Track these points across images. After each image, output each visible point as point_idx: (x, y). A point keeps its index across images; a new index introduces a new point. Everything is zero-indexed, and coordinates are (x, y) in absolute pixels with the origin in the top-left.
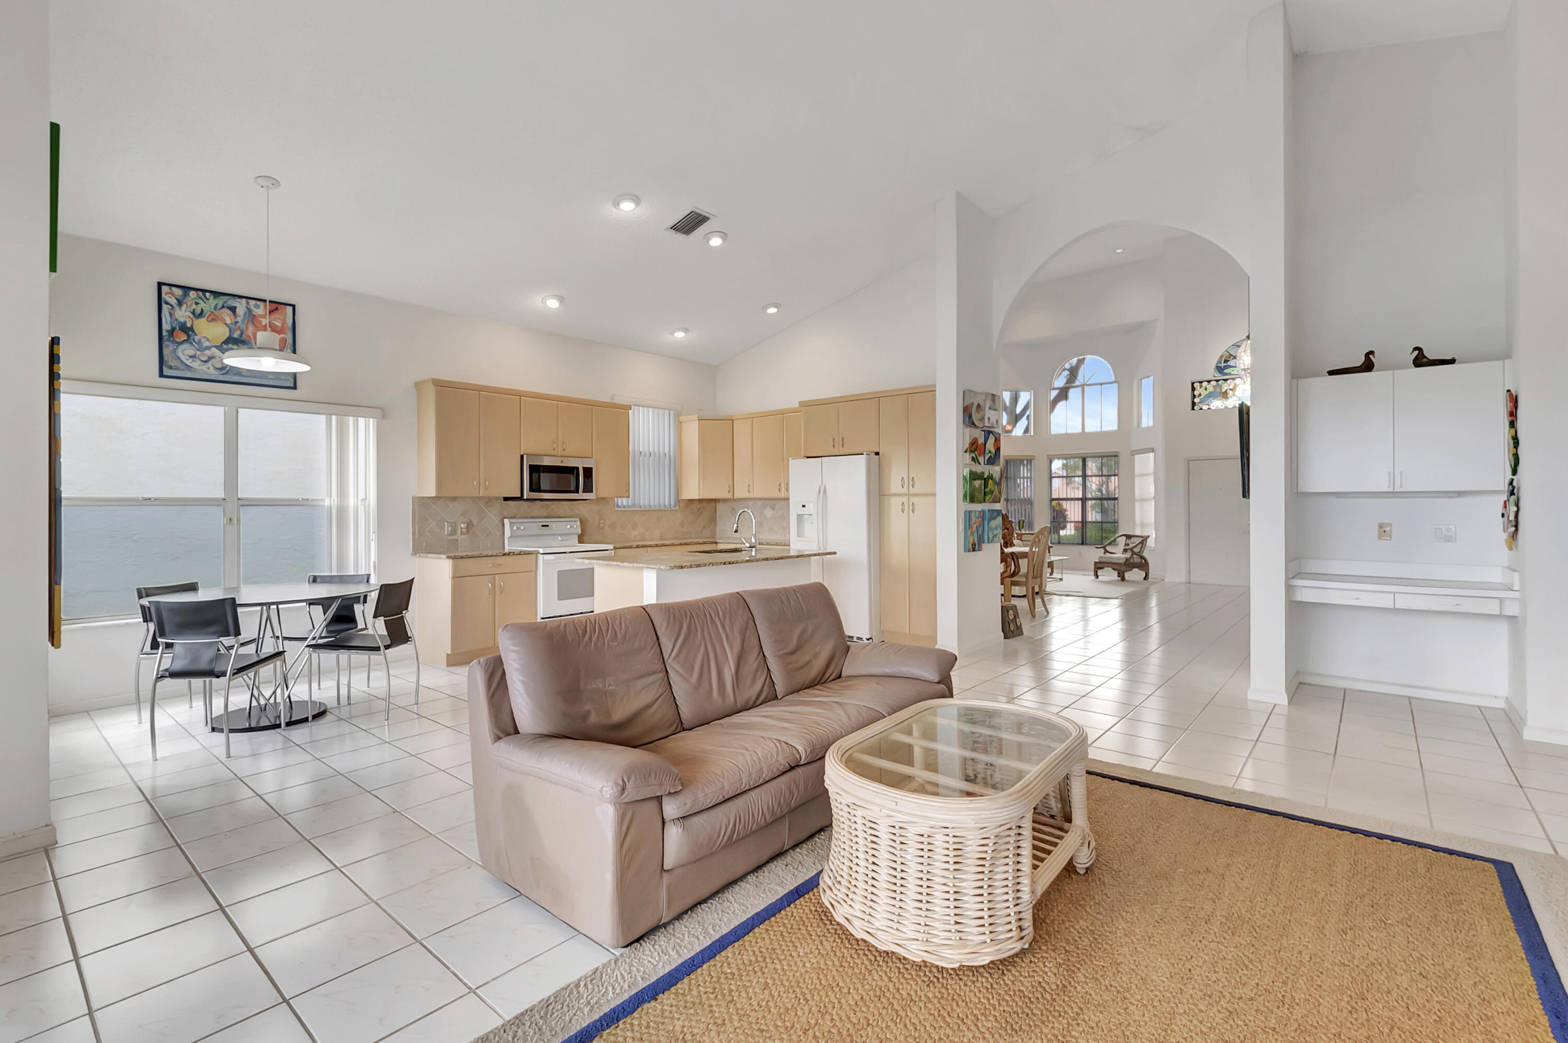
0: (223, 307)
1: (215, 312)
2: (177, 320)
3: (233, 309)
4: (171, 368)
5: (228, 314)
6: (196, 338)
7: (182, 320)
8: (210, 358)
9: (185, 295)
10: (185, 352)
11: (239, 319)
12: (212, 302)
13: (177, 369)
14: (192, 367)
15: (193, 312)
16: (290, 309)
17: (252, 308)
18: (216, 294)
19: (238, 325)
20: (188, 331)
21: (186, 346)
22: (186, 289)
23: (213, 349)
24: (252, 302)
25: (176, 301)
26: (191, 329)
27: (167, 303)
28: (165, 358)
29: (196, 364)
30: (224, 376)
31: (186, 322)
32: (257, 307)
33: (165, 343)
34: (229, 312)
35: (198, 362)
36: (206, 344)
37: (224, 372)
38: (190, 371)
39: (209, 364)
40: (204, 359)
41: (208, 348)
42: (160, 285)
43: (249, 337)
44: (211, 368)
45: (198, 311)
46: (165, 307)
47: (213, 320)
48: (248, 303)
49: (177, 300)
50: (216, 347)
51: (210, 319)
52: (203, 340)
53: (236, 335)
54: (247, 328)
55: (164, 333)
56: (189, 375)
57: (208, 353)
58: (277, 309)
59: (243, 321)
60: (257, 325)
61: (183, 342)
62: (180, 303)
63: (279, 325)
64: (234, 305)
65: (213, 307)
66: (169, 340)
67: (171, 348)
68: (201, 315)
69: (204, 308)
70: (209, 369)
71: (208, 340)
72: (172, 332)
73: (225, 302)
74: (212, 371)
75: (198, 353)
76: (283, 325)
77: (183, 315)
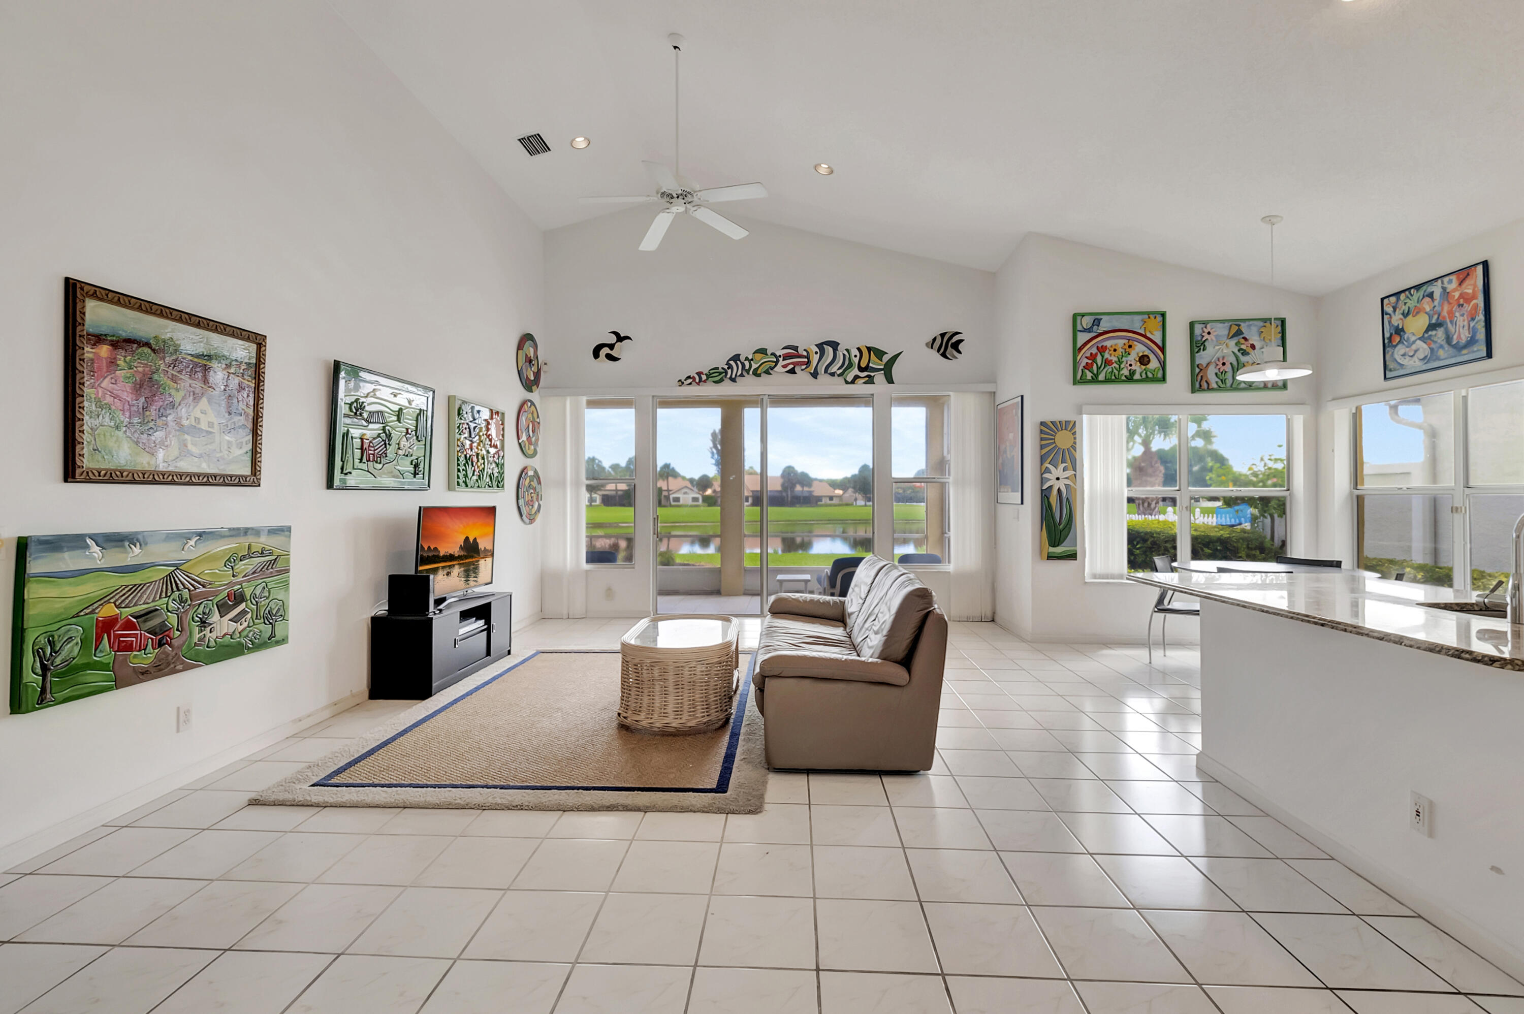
0: (1424, 297)
1: (1418, 305)
2: (1393, 325)
3: (1431, 295)
4: (1391, 370)
5: (1428, 303)
6: (1406, 337)
7: (1396, 324)
8: (1416, 351)
9: (1398, 299)
10: (1400, 350)
11: (1436, 303)
12: (1417, 295)
13: (1395, 370)
14: (1403, 365)
15: (1403, 314)
16: (1480, 269)
17: (1446, 285)
18: (1418, 287)
19: (1436, 309)
20: (1399, 331)
21: (1400, 346)
22: (1397, 294)
23: (1419, 343)
24: (1446, 279)
25: (1392, 309)
26: (1402, 330)
27: (1387, 314)
28: (1387, 363)
29: (1405, 361)
30: (1426, 365)
31: (1398, 325)
32: (1450, 282)
33: (1387, 349)
34: (1428, 299)
35: (1408, 358)
36: (1413, 338)
37: (1425, 361)
38: (1402, 369)
39: (1415, 358)
40: (1411, 354)
41: (1414, 342)
42: (1382, 300)
43: (1444, 318)
44: (1417, 361)
45: (1406, 311)
46: (1386, 317)
47: (1418, 313)
48: (1442, 283)
49: (1393, 307)
50: (1420, 339)
51: (1414, 314)
52: (1410, 336)
53: (1434, 321)
54: (1442, 309)
55: (1386, 341)
56: (1402, 372)
57: (1414, 347)
58: (1468, 275)
59: (1439, 304)
60: (1451, 301)
61: (1397, 344)
62: (1395, 309)
63: (1470, 291)
64: (1432, 291)
65: (1416, 301)
66: (1389, 347)
67: (1390, 353)
68: (1408, 314)
69: (1410, 306)
70: (1415, 362)
71: (1414, 334)
72: (1390, 338)
73: (1425, 291)
74: (1418, 363)
75: (1408, 349)
76: (1474, 290)
77: (1397, 319)
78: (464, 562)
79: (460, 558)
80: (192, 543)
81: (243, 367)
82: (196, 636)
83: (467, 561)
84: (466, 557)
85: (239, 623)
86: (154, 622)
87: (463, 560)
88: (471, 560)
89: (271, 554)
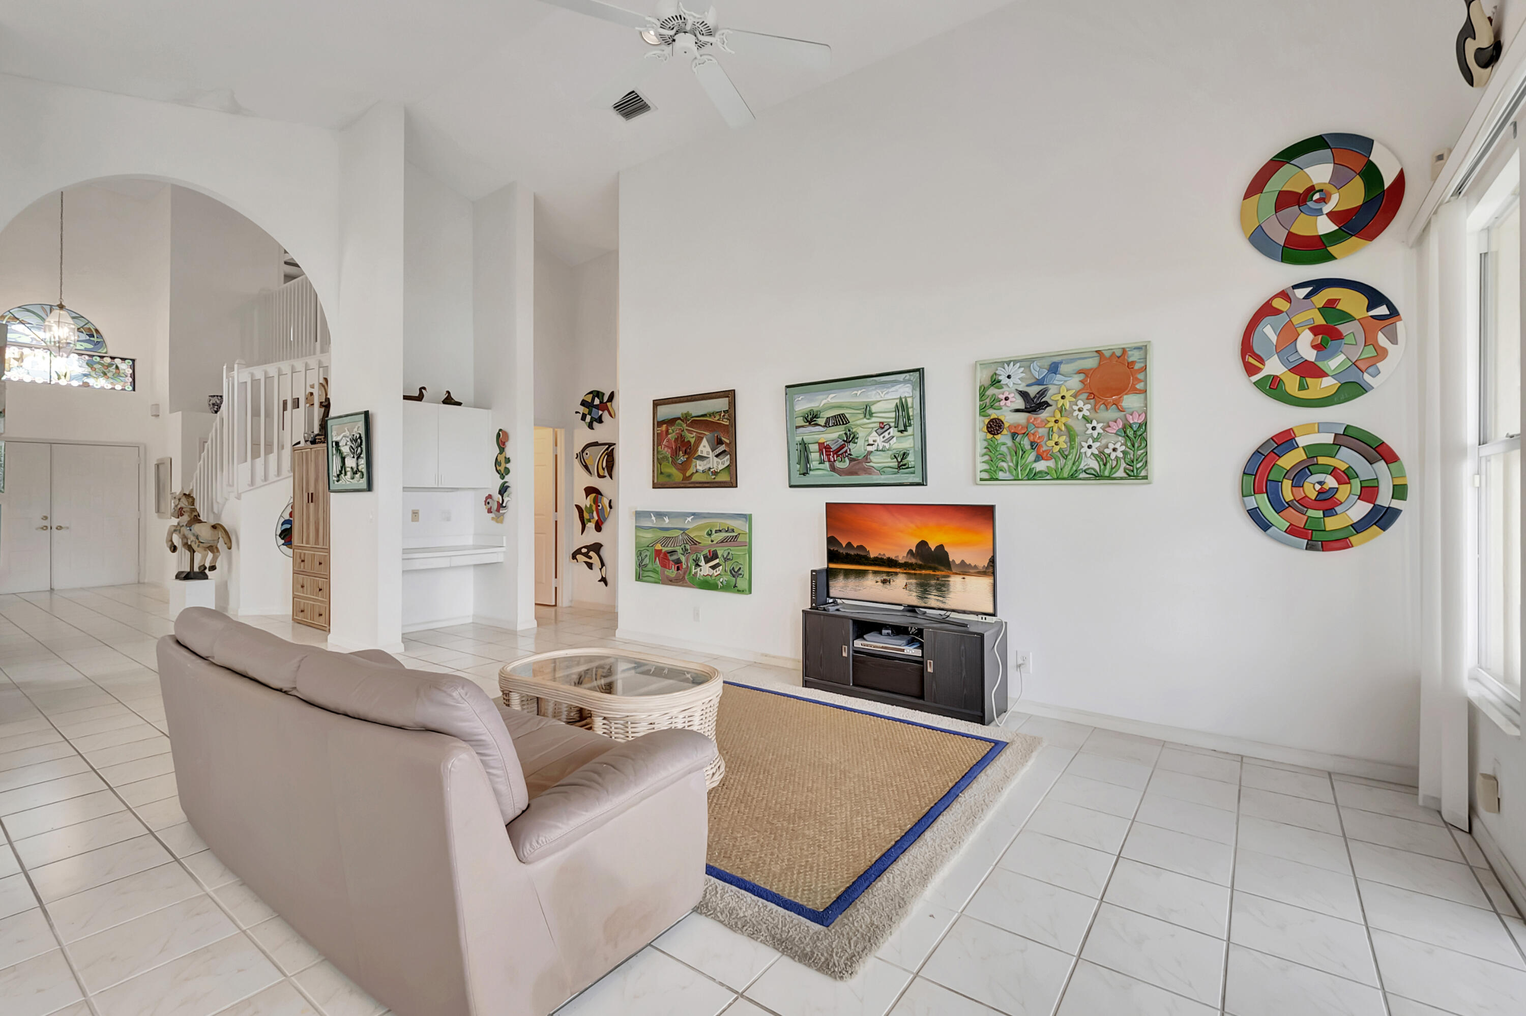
78: (918, 572)
79: (906, 565)
80: (689, 519)
81: (722, 414)
82: (694, 571)
83: (924, 572)
84: (921, 567)
85: (715, 571)
86: (674, 557)
87: (914, 569)
88: (931, 572)
89: (733, 531)
